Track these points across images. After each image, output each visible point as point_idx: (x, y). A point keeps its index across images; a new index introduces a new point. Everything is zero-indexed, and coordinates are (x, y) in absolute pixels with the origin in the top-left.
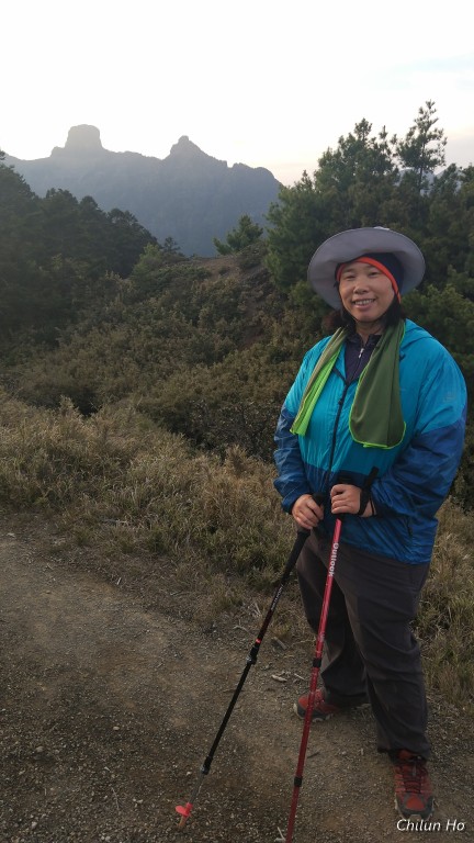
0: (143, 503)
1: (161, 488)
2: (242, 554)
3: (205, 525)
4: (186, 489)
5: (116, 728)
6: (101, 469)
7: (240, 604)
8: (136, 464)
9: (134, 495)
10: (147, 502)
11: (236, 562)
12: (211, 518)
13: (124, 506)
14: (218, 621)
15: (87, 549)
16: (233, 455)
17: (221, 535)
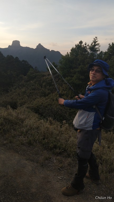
0: (27, 132)
1: (31, 128)
2: (51, 145)
3: (42, 138)
4: (38, 128)
5: (17, 192)
6: (17, 123)
7: (50, 158)
8: (25, 122)
9: (25, 130)
10: (28, 132)
11: (49, 147)
12: (44, 136)
13: (22, 133)
14: (45, 163)
15: (12, 144)
16: (50, 120)
17: (46, 140)
